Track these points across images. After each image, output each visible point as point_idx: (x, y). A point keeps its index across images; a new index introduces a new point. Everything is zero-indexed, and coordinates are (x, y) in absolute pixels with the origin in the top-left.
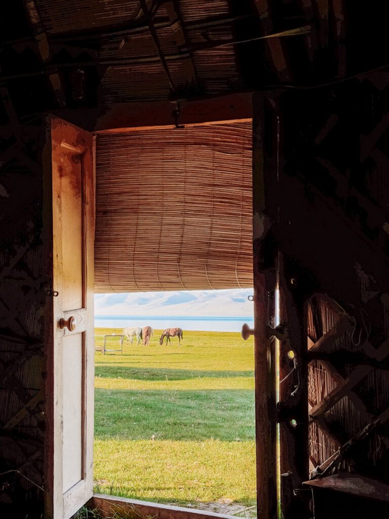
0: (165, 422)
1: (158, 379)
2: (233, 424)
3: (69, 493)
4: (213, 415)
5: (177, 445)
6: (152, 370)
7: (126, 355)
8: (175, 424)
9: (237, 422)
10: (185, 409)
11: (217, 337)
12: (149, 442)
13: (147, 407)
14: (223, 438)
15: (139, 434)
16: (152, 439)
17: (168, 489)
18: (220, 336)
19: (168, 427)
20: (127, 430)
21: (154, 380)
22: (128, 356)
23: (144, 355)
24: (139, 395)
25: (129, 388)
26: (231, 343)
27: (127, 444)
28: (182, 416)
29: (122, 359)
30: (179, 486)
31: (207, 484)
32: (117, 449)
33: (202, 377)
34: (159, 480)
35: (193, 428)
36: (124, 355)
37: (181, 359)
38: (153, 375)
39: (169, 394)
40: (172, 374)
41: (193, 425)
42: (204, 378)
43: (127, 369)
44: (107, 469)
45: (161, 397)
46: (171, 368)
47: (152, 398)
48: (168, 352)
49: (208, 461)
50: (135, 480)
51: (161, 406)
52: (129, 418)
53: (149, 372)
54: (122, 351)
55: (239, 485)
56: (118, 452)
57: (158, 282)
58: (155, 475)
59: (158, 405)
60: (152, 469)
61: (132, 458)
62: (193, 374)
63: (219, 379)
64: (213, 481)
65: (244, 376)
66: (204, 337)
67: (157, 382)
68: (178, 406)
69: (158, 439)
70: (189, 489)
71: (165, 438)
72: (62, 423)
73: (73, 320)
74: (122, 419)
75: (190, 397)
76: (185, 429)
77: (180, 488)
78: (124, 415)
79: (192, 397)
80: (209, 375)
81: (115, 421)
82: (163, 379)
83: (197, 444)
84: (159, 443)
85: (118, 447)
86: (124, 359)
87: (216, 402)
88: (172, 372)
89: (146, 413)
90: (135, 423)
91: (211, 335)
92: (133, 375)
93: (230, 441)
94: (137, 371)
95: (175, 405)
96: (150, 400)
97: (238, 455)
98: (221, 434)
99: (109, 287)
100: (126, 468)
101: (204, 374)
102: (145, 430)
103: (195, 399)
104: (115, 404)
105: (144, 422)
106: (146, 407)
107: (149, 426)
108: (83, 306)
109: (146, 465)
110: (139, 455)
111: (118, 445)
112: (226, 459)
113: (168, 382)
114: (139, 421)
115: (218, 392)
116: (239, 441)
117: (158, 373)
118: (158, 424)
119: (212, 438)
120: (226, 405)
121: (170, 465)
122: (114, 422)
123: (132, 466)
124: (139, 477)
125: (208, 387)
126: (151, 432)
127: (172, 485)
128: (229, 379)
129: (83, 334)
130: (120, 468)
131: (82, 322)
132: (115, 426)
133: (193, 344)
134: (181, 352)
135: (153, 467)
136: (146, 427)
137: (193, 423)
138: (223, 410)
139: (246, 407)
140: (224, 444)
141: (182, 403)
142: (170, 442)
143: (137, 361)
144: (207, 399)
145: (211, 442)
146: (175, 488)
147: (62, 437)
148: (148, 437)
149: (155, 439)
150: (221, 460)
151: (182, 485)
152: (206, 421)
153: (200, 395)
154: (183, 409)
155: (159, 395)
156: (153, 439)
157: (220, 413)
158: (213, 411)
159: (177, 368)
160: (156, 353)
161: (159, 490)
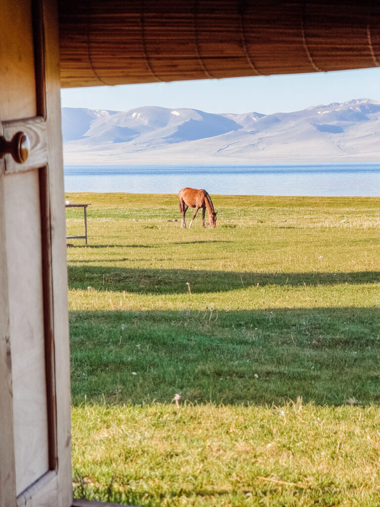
0: (196, 371)
1: (171, 291)
2: (340, 374)
3: (27, 495)
4: (295, 358)
5: (227, 413)
6: (156, 272)
7: (96, 247)
8: (219, 374)
9: (348, 370)
10: (235, 346)
11: (285, 209)
12: (170, 408)
13: (156, 343)
14: (322, 399)
15: (146, 394)
16: (174, 402)
17: (220, 494)
18: (291, 205)
19: (205, 381)
20: (120, 386)
21: (161, 292)
22: (100, 249)
23: (134, 246)
24: (135, 320)
25: (112, 308)
26: (314, 220)
27: (123, 412)
28: (231, 359)
29: (88, 253)
30: (243, 489)
31: (300, 485)
32: (105, 422)
33: (263, 284)
34: (200, 478)
35: (256, 381)
36: (92, 247)
37: (213, 252)
38: (159, 283)
39: (196, 317)
40: (199, 279)
41: (256, 376)
42: (267, 287)
43: (103, 271)
44: (89, 458)
45: (183, 324)
46: (196, 268)
47: (164, 326)
48: (184, 240)
49: (295, 442)
50: (150, 477)
51: (185, 342)
52: (120, 365)
53: (150, 277)
54: (85, 237)
55: (366, 485)
56: (108, 427)
57: (196, 58)
58: (188, 469)
59: (179, 340)
60: (181, 458)
61: (139, 437)
62: (244, 279)
63: (301, 288)
64: (311, 479)
65: (351, 282)
66: (256, 208)
67: (168, 296)
68: (221, 340)
69: (188, 403)
70: (265, 493)
71: (201, 400)
72: (9, 353)
73: (24, 138)
74: (106, 365)
75: (242, 323)
76: (239, 381)
77: (246, 492)
78: (112, 357)
79: (246, 323)
80: (277, 281)
81: (93, 370)
82: (182, 289)
83: (268, 412)
84: (188, 410)
85: (105, 418)
86: (92, 254)
87: (300, 332)
88: (198, 276)
89: (155, 354)
90: (134, 373)
91: (273, 203)
92: (118, 284)
93: (336, 405)
94: (124, 275)
95: (213, 338)
96: (160, 330)
97: (358, 431)
98: (317, 392)
99: (91, 71)
100: (128, 456)
101: (265, 280)
102: (156, 385)
103: (255, 326)
104: (89, 337)
105: (154, 372)
106: (153, 343)
107: (164, 378)
108: (40, 112)
109: (169, 450)
110: (152, 432)
111: (107, 414)
112: (333, 439)
113: (191, 295)
114: (143, 369)
115: (300, 313)
116: (354, 405)
117: (169, 278)
118: (183, 374)
119: (300, 400)
120: (321, 337)
121: (219, 450)
122: (91, 373)
123: (140, 452)
124: (158, 472)
125: (279, 304)
126: (171, 389)
127: (227, 487)
128: (320, 287)
129: (42, 173)
130: (116, 456)
131: (39, 146)
132: (94, 379)
133: (233, 222)
134: (212, 239)
135: (183, 453)
136: (159, 381)
137: (256, 372)
138: (316, 347)
139: (363, 341)
140: (326, 410)
141: (227, 334)
142: (213, 407)
143: (121, 258)
144: (281, 327)
145: (299, 407)
146: (235, 493)
147: (10, 383)
148: (166, 398)
149: (181, 402)
150: (323, 441)
151: (249, 485)
152: (282, 369)
153: (264, 320)
154: (230, 346)
155: (177, 320)
156: (177, 402)
157: (309, 352)
158: (294, 349)
159: (208, 269)
160: (158, 241)
161: (202, 495)
